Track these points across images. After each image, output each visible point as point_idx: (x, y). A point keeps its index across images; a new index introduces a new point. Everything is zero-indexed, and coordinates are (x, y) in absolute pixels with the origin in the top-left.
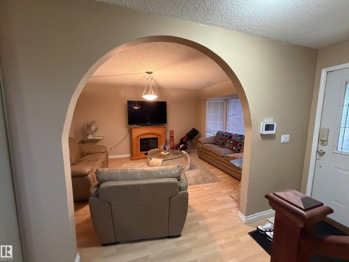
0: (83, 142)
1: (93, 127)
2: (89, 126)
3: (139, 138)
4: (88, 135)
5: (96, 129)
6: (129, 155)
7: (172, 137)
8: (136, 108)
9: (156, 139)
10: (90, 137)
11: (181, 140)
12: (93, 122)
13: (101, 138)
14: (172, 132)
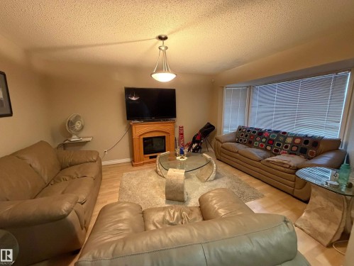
0: (64, 146)
1: (78, 125)
2: (71, 124)
3: (142, 137)
4: (71, 136)
5: (82, 127)
6: (128, 160)
7: (182, 134)
8: (134, 99)
9: (164, 137)
10: (74, 138)
11: (194, 138)
12: (77, 118)
13: (90, 139)
14: (181, 128)
